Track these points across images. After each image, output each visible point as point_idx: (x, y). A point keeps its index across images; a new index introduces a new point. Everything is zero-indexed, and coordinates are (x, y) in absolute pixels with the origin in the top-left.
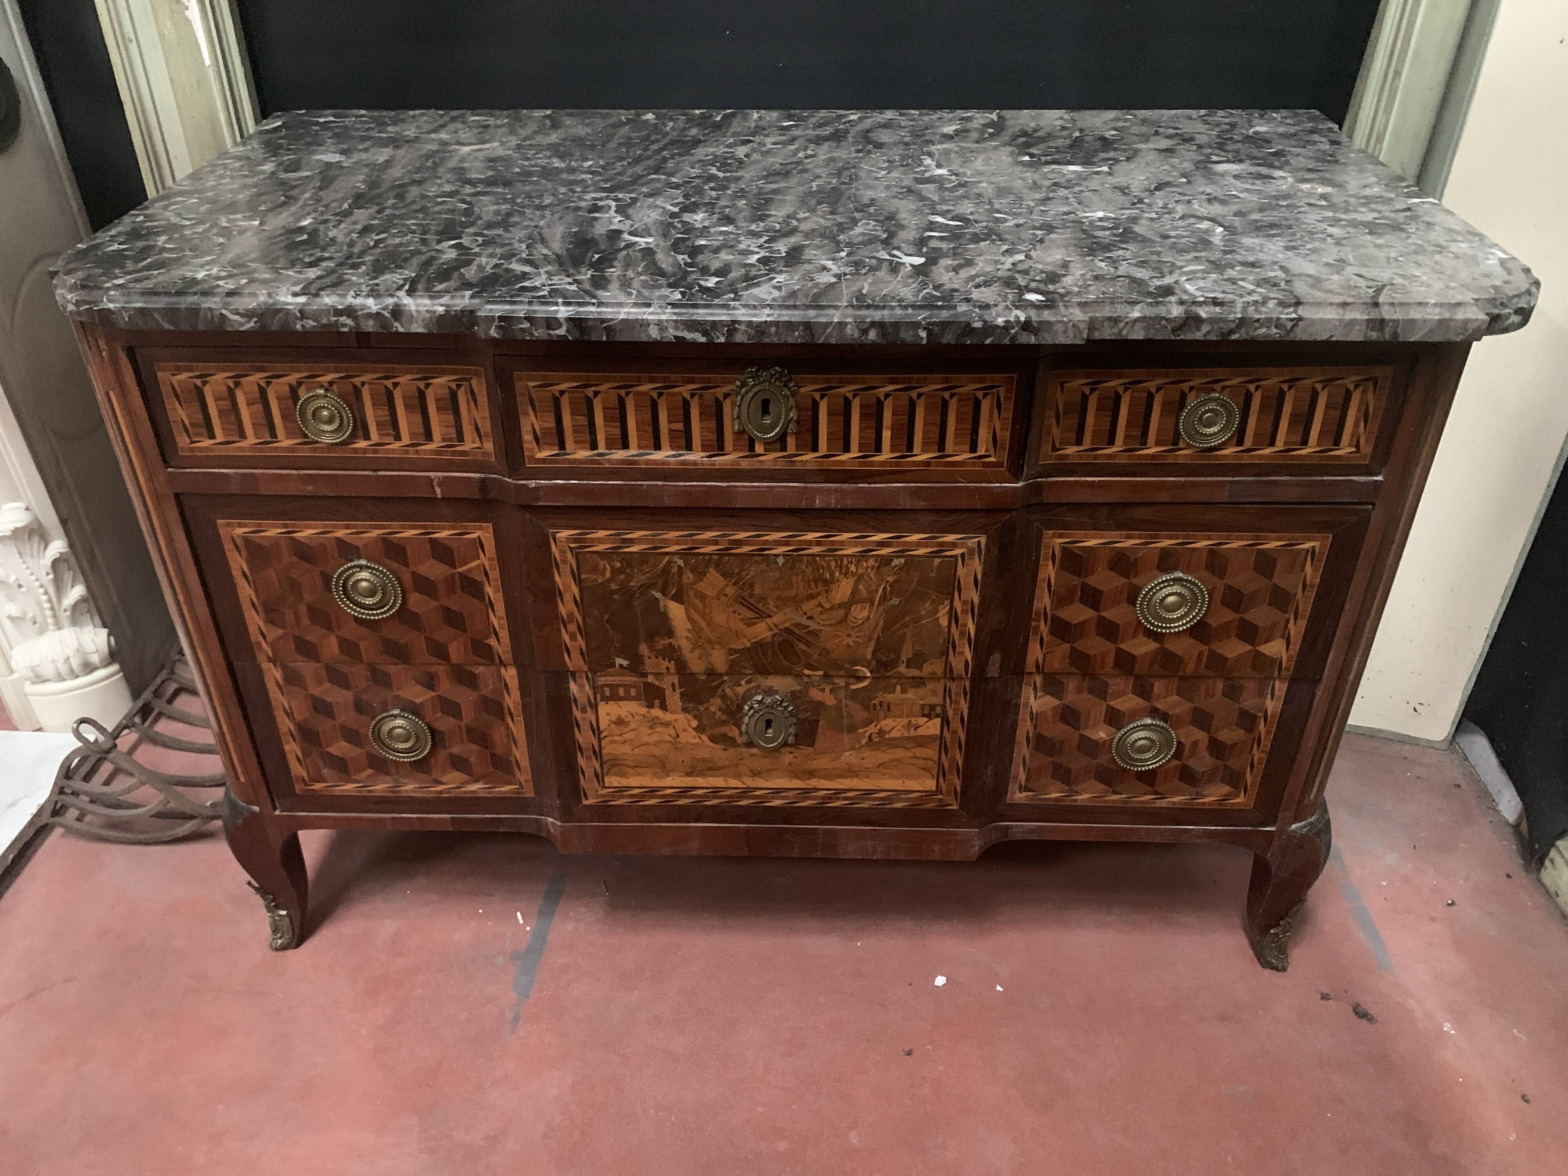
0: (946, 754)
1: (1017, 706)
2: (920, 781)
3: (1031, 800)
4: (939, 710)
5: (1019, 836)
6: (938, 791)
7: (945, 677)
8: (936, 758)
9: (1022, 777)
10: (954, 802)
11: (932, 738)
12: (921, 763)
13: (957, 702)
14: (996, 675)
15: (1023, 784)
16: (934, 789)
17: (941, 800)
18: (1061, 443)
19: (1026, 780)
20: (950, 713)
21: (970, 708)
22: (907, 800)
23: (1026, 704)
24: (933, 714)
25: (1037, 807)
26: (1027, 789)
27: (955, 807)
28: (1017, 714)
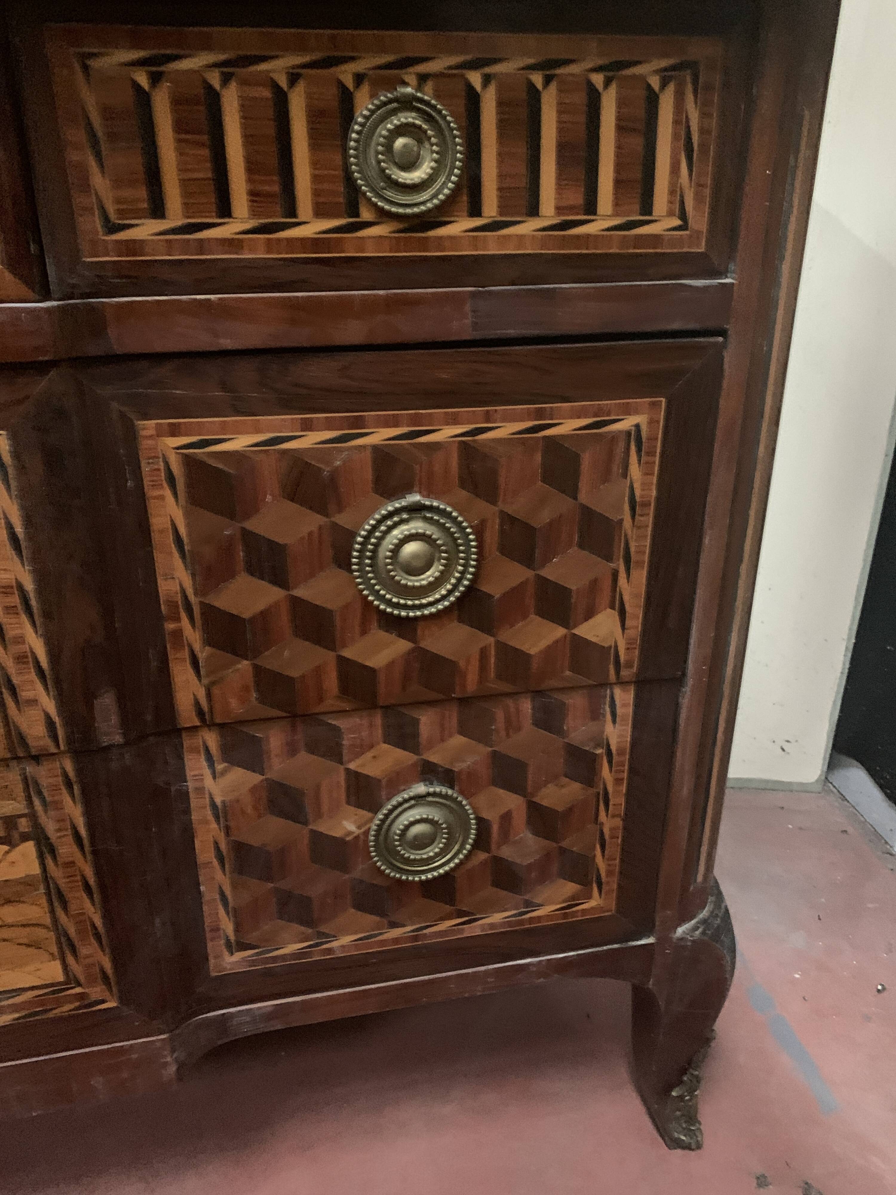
0: (65, 908)
1: (185, 796)
2: (31, 968)
3: (253, 963)
4: (24, 825)
5: (247, 1030)
6: (71, 980)
7: (17, 758)
8: (48, 921)
9: (228, 927)
10: (107, 995)
11: (27, 883)
12: (23, 934)
13: (58, 806)
14: (118, 739)
15: (232, 938)
16: (61, 978)
17: (81, 996)
18: (121, 213)
19: (237, 930)
20: (50, 827)
21: (88, 813)
22: (15, 1008)
23: (200, 790)
24: (16, 835)
25: (268, 973)
26: (242, 946)
27: (111, 1004)
28: (187, 811)
